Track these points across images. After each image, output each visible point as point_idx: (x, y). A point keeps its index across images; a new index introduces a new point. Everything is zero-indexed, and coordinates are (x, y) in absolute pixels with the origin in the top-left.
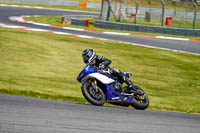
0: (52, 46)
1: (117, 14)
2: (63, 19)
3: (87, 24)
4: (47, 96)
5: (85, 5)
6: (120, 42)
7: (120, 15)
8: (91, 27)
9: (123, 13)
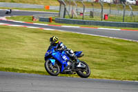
0: (26, 37)
1: (70, 13)
2: (33, 18)
3: (50, 20)
4: (24, 71)
5: (48, 7)
6: (73, 32)
7: (73, 13)
8: (53, 23)
9: (75, 12)
